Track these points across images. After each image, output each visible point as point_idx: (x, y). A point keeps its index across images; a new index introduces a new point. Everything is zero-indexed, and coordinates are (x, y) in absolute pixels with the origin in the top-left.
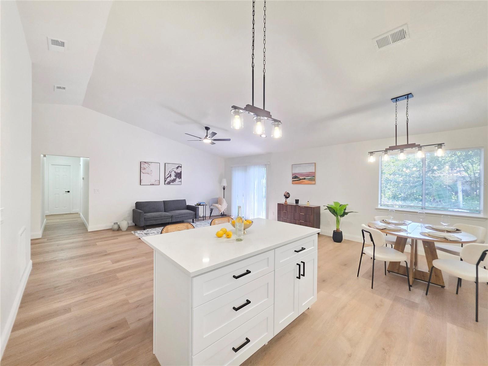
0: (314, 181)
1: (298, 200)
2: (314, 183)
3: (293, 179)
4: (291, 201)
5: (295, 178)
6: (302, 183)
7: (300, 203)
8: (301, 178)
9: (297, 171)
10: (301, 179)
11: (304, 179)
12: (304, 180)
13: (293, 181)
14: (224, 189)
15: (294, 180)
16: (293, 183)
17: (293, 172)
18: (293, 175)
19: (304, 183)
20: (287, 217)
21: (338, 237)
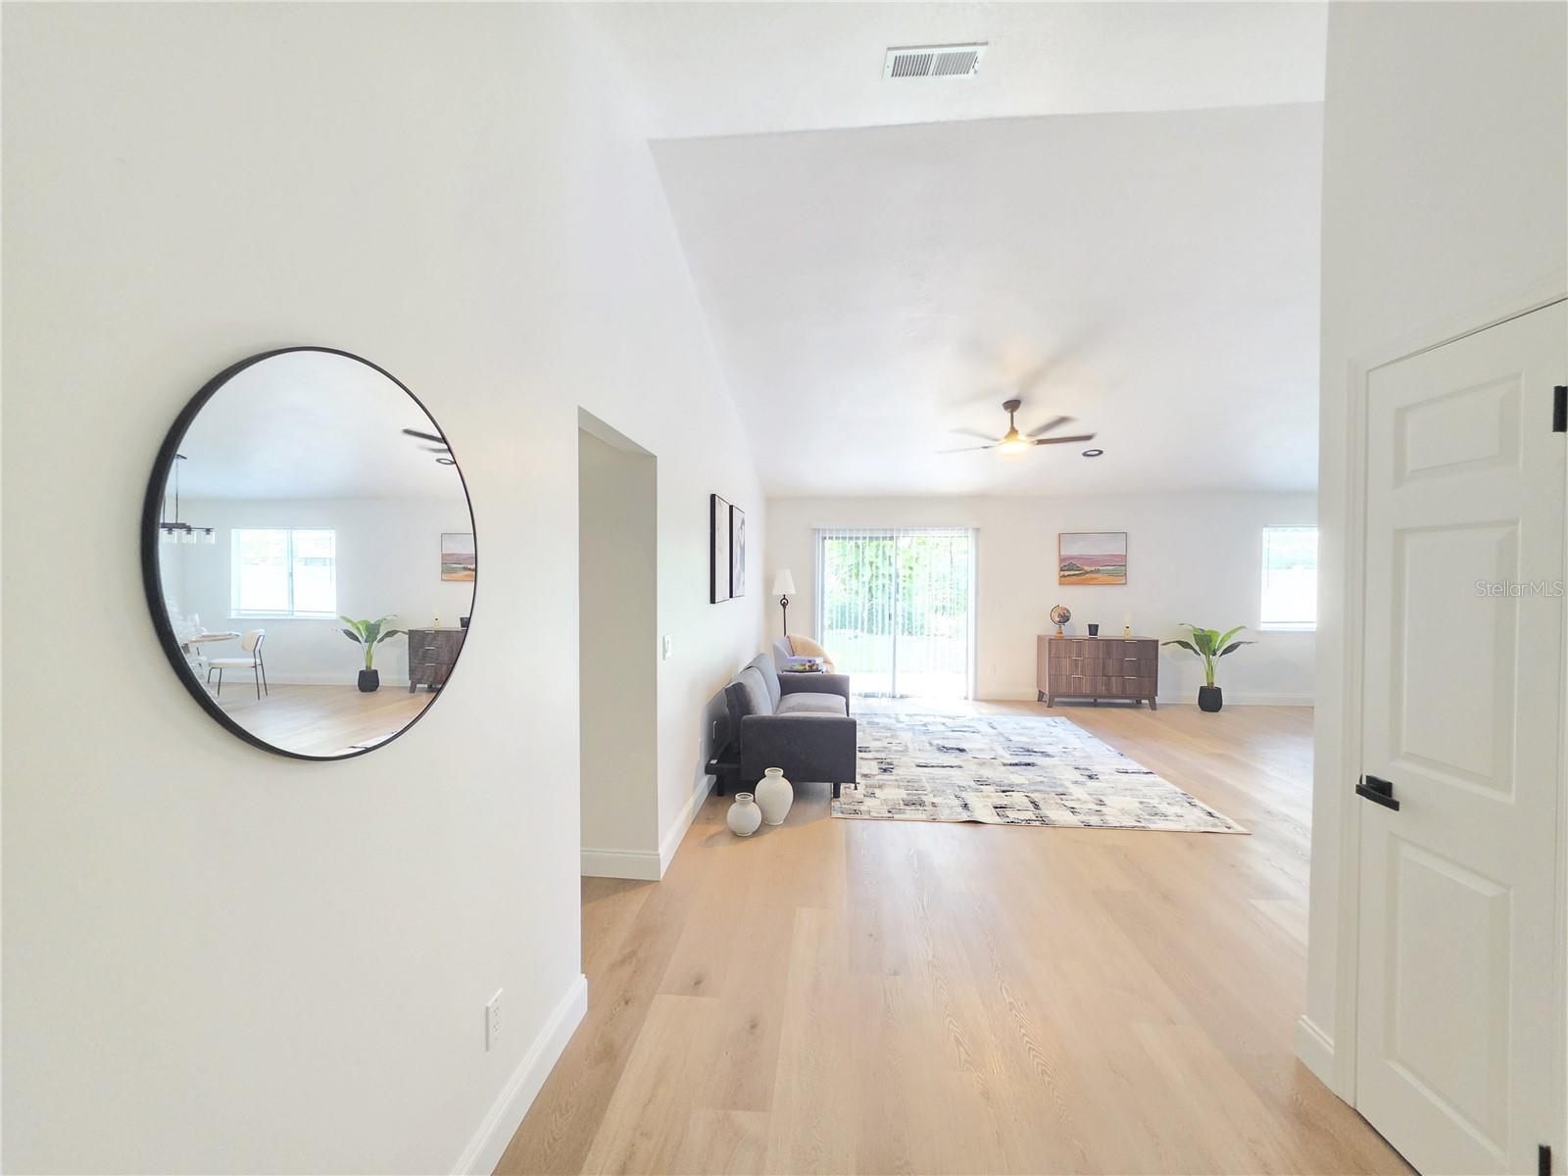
0: (1120, 578)
1: (1097, 626)
2: (1124, 581)
3: (1062, 573)
4: (1078, 629)
5: (1070, 570)
6: (1092, 582)
7: (1102, 633)
8: (1088, 569)
9: (1074, 550)
10: (1087, 573)
11: (1098, 571)
12: (1096, 575)
13: (1064, 576)
14: (784, 605)
15: (1066, 573)
16: (1061, 583)
17: (1062, 553)
18: (1062, 560)
19: (1095, 582)
20: (1082, 671)
21: (1210, 700)
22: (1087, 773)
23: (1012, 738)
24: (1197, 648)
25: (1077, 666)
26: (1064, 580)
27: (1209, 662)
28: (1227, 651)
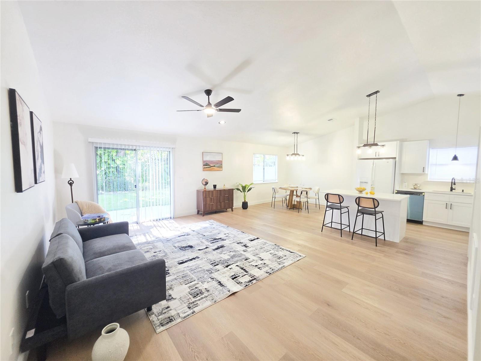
0: (221, 168)
1: (216, 185)
2: (222, 170)
3: (204, 167)
4: (210, 187)
5: (206, 165)
6: (213, 170)
7: (218, 188)
8: (212, 165)
9: (208, 158)
10: (211, 167)
11: (214, 166)
12: (214, 168)
13: (204, 168)
14: (71, 184)
15: (205, 167)
16: (204, 170)
17: (204, 160)
18: (204, 162)
19: (214, 170)
20: (213, 202)
21: (245, 206)
22: (242, 244)
23: (204, 234)
24: (242, 190)
25: (211, 200)
26: (204, 169)
27: (244, 194)
28: (248, 191)
